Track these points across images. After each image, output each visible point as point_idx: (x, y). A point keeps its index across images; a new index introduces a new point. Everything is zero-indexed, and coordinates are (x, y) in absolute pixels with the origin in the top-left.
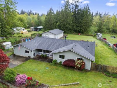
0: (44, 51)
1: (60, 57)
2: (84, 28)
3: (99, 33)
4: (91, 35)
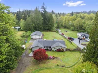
1: (55, 48)
2: (50, 28)
3: (59, 30)
4: (55, 32)
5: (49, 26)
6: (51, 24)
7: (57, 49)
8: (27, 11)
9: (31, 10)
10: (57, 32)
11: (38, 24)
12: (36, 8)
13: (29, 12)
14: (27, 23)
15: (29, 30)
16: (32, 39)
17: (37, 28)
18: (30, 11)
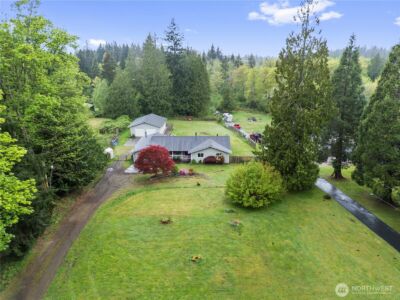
0: (175, 153)
1: (199, 155)
2: (197, 106)
3: (226, 114)
5: (191, 101)
6: (198, 95)
7: (205, 157)
8: (116, 47)
9: (130, 46)
10: (220, 121)
11: (155, 91)
12: (149, 37)
13: (121, 53)
14: (115, 89)
15: (124, 114)
16: (133, 137)
17: (150, 107)
18: (126, 49)
